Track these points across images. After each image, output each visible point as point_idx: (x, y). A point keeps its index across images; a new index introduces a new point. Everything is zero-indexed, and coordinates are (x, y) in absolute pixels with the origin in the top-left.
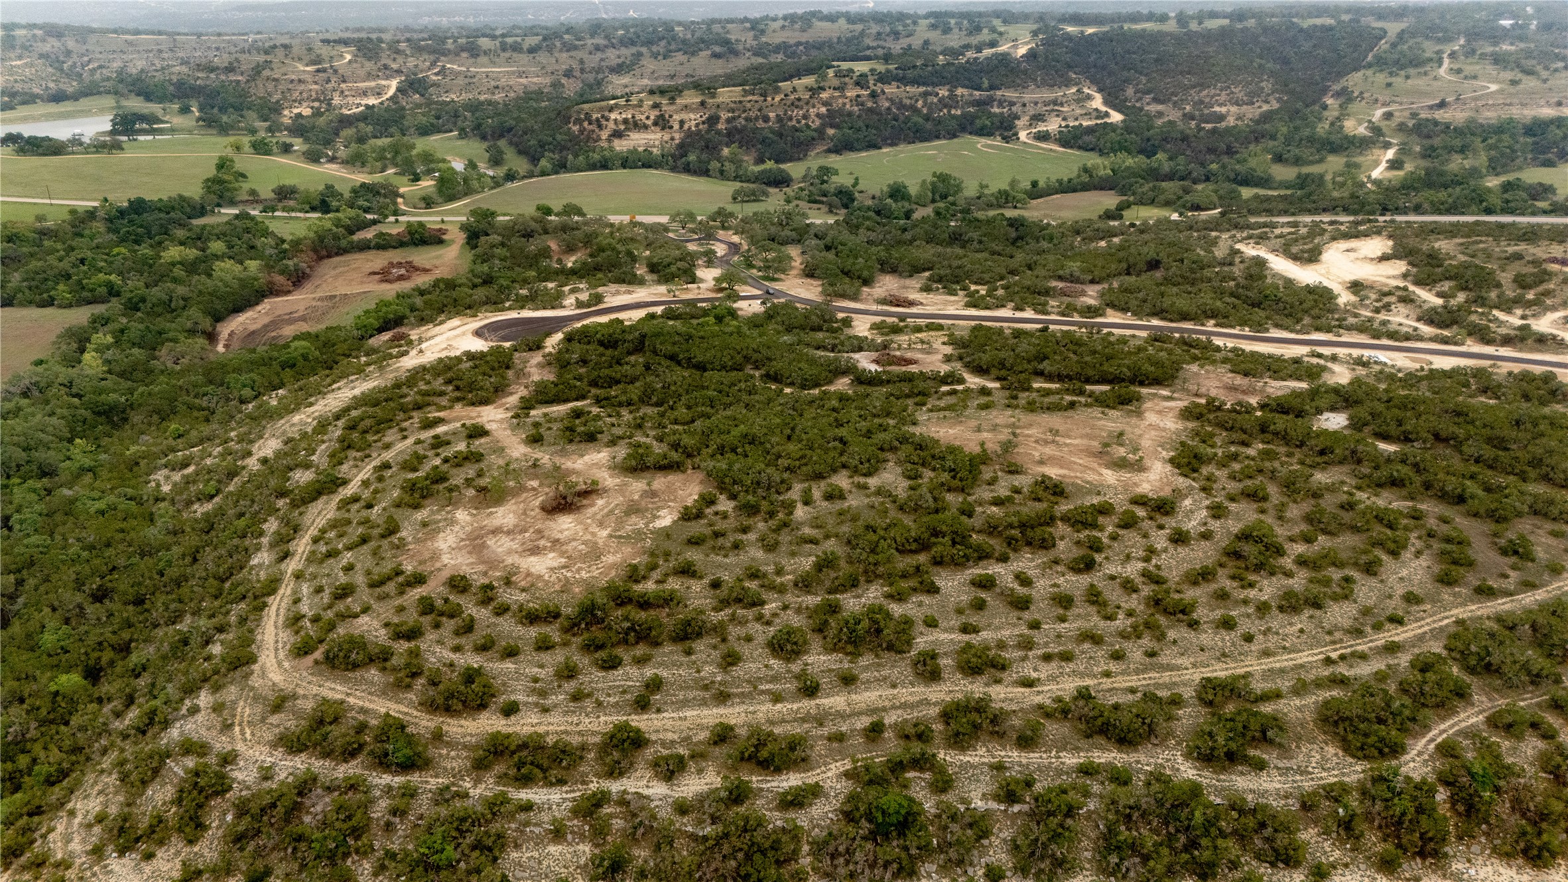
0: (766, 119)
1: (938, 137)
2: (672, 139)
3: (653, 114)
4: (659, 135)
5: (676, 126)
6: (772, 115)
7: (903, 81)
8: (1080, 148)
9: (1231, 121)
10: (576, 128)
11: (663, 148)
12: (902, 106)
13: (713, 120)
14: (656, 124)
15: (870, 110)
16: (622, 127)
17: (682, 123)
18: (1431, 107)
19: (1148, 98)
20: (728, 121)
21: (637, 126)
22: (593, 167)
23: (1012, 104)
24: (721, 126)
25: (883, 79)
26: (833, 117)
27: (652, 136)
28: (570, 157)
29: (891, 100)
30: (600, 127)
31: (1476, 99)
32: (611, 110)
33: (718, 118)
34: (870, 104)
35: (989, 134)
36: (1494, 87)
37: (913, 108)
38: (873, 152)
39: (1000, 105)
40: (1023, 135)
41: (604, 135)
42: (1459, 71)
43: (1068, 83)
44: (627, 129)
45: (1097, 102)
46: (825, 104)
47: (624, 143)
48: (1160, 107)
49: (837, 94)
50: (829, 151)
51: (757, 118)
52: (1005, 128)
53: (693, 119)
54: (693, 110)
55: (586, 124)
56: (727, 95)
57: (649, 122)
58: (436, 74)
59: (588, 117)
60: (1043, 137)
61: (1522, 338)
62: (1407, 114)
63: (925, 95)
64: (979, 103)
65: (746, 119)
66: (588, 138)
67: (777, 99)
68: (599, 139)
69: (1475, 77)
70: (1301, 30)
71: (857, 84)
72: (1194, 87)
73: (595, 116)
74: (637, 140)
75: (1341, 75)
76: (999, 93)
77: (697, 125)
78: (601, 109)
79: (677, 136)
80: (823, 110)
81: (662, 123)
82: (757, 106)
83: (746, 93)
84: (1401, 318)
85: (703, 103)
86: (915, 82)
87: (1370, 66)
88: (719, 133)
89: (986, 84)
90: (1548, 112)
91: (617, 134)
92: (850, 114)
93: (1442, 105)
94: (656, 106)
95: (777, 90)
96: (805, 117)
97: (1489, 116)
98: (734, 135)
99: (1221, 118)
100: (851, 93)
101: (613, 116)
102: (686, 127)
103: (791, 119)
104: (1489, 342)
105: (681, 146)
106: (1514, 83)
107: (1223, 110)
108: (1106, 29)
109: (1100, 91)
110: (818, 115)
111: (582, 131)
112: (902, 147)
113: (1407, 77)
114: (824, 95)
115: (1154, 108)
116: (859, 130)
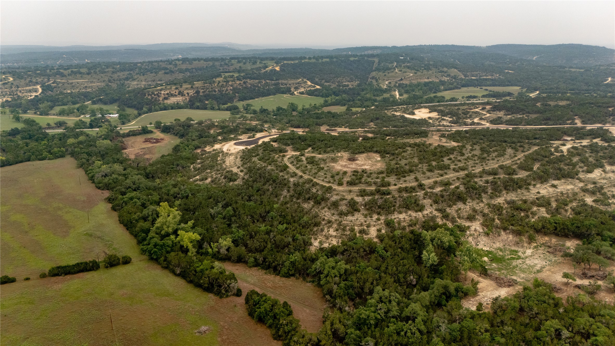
0: (215, 91)
1: (270, 95)
2: (186, 99)
3: (177, 91)
4: (181, 98)
5: (187, 95)
6: (216, 90)
7: (251, 78)
8: (315, 96)
9: (350, 86)
10: (150, 97)
11: (184, 102)
12: (254, 86)
13: (198, 92)
14: (179, 94)
15: (245, 87)
16: (167, 96)
17: (188, 94)
18: (399, 80)
19: (323, 81)
20: (203, 92)
21: (172, 95)
22: (161, 110)
23: (286, 84)
24: (201, 94)
25: (244, 78)
26: (235, 90)
27: (179, 98)
28: (153, 107)
29: (250, 84)
30: (159, 96)
31: (409, 78)
32: (161, 90)
33: (199, 91)
34: (244, 86)
35: (285, 93)
36: (411, 75)
37: (258, 86)
38: (253, 100)
39: (282, 84)
40: (295, 93)
41: (161, 99)
42: (401, 71)
43: (298, 78)
44: (169, 97)
45: (309, 83)
46: (232, 86)
47: (169, 101)
48: (328, 84)
49: (234, 83)
50: (239, 100)
51: (212, 91)
52: (288, 91)
53: (191, 92)
54: (189, 89)
55: (153, 96)
56: (198, 84)
57: (177, 94)
58: (53, 83)
59: (153, 93)
60: (302, 93)
61: (473, 123)
62: (394, 82)
63: (259, 82)
64: (275, 84)
65: (209, 91)
66: (155, 100)
67: (216, 85)
68: (159, 100)
69: (406, 72)
70: (352, 61)
71: (238, 79)
72: (335, 77)
73: (156, 93)
74: (172, 100)
75: (369, 73)
76: (280, 81)
77: (193, 94)
78: (157, 90)
79: (187, 98)
80: (231, 88)
81: (181, 93)
82: (210, 88)
83: (204, 83)
84: (445, 123)
85: (192, 87)
86: (254, 79)
87: (375, 71)
88: (201, 96)
89: (275, 79)
90: (426, 80)
91: (166, 98)
92: (240, 89)
93: (402, 80)
94: (176, 89)
95: (214, 82)
96: (227, 90)
97: (415, 82)
98: (207, 97)
99: (348, 85)
100: (238, 82)
101: (163, 92)
102: (190, 95)
103: (223, 91)
104: (468, 125)
105: (190, 101)
106: (415, 73)
107: (346, 83)
108: (297, 62)
109: (308, 80)
110: (230, 89)
111: (152, 98)
112: (260, 98)
113: (389, 73)
114: (230, 83)
115: (327, 84)
116: (245, 93)
